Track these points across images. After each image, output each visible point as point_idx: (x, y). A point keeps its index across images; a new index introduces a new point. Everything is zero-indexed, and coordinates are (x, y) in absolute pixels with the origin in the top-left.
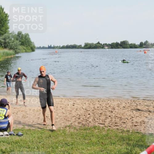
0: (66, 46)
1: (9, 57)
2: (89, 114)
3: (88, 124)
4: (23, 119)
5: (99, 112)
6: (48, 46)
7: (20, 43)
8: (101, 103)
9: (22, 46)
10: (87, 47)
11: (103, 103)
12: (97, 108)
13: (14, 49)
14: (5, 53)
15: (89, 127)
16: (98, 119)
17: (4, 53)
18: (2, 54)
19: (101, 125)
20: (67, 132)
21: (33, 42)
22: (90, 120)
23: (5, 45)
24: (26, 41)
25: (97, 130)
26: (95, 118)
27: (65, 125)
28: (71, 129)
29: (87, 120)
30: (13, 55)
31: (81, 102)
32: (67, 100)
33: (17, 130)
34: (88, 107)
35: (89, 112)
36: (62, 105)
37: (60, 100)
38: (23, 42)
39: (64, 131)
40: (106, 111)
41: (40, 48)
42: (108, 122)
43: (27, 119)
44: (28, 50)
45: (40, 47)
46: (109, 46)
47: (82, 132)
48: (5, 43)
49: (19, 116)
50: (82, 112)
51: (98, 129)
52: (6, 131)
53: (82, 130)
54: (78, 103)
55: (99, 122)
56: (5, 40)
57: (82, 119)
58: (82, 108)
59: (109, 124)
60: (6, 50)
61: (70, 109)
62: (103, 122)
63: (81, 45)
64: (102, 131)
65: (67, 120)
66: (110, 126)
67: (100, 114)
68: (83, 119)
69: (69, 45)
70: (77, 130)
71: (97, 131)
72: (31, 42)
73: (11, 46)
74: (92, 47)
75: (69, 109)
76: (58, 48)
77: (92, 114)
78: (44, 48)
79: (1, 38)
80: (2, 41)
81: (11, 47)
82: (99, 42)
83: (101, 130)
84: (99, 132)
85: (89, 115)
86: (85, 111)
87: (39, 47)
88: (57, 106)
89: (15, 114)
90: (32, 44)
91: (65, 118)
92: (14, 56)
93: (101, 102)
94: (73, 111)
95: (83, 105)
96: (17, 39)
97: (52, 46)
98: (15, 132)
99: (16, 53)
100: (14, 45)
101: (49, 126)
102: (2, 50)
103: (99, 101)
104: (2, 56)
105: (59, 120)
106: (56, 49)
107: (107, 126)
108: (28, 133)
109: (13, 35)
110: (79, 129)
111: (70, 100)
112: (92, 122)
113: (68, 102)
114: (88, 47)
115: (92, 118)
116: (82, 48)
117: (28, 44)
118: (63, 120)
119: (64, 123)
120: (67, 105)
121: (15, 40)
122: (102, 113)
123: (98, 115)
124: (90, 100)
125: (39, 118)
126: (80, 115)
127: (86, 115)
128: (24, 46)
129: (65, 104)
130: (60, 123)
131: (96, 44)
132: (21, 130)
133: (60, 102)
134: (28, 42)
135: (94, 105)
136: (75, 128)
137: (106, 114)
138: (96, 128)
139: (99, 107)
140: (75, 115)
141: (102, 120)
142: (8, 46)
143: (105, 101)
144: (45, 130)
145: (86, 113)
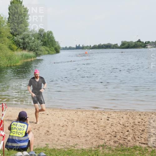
0: (97, 45)
1: (29, 60)
2: (128, 131)
3: (126, 144)
4: (46, 136)
5: (140, 129)
6: (76, 45)
7: (42, 43)
8: (142, 117)
9: (44, 46)
10: (125, 46)
11: (145, 116)
12: (138, 123)
13: (35, 51)
14: (24, 56)
16: (139, 137)
17: (22, 56)
18: (21, 57)
19: (143, 144)
20: (100, 153)
21: (58, 42)
22: (129, 138)
23: (24, 46)
24: (49, 40)
25: (138, 151)
26: (135, 136)
27: (98, 144)
28: (105, 149)
29: (125, 138)
30: (33, 58)
31: (117, 116)
32: (100, 114)
33: (39, 149)
34: (127, 123)
35: (128, 129)
36: (93, 120)
37: (91, 113)
39: (96, 152)
40: (150, 127)
41: (66, 49)
42: (152, 142)
43: (51, 136)
44: (51, 52)
46: (153, 45)
47: (120, 154)
48: (24, 43)
49: (41, 132)
50: (119, 128)
51: (140, 151)
52: (26, 151)
53: (119, 151)
54: (114, 117)
55: (140, 142)
56: (24, 40)
57: (118, 137)
58: (119, 123)
59: (154, 144)
60: (25, 52)
61: (104, 125)
62: (145, 141)
63: (117, 44)
64: (145, 153)
65: (99, 139)
66: (155, 147)
67: (142, 131)
68: (120, 137)
69: (102, 44)
70: (113, 151)
71: (138, 153)
72: (55, 42)
73: (30, 47)
74: (131, 46)
75: (102, 124)
76: (88, 49)
77: (132, 131)
78: (70, 48)
79: (19, 37)
80: (21, 40)
81: (31, 49)
82: (139, 40)
83: (143, 152)
84: (141, 154)
85: (128, 133)
86: (123, 127)
87: (65, 47)
88: (87, 120)
89: (36, 130)
90: (56, 44)
91: (97, 135)
92: (35, 59)
93: (143, 116)
94: (108, 127)
95: (120, 120)
96: (38, 39)
97: (80, 46)
98: (37, 152)
99: (37, 55)
100: (35, 46)
101: (78, 146)
102: (20, 52)
103: (140, 115)
104: (21, 60)
105: (90, 137)
106: (85, 49)
107: (151, 146)
108: (52, 153)
109: (34, 33)
110: (115, 150)
111: (103, 113)
112: (131, 141)
113: (101, 116)
114: (126, 46)
115: (131, 136)
116: (119, 48)
117: (51, 45)
118: (95, 138)
119: (96, 141)
120: (100, 120)
121: (36, 40)
122: (145, 130)
123: (139, 132)
124: (129, 113)
125: (65, 135)
126: (116, 132)
127: (123, 132)
128: (47, 47)
129: (97, 118)
130: (91, 142)
131: (136, 42)
132: (43, 150)
133: (90, 116)
134: (51, 41)
135: (134, 119)
136: (111, 148)
137: (149, 131)
138: (137, 149)
139: (141, 122)
140: (110, 132)
141: (144, 139)
142: (28, 47)
143: (148, 115)
144: (73, 150)
145: (124, 129)
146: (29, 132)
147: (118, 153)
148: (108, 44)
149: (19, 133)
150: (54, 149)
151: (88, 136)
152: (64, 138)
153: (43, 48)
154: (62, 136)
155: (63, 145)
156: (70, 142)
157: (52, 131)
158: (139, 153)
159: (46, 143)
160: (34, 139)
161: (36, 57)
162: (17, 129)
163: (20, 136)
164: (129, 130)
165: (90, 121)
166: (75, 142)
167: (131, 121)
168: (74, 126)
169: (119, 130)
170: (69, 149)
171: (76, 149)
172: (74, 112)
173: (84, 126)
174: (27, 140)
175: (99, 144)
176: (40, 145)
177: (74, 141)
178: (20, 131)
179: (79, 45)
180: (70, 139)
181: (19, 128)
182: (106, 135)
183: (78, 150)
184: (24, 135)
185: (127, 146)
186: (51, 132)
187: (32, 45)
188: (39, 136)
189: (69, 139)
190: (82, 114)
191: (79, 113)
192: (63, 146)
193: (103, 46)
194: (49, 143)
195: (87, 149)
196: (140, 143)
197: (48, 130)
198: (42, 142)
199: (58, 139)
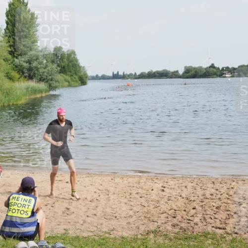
0: (147, 72)
1: (38, 96)
2: (194, 209)
3: (191, 228)
4: (65, 216)
5: (214, 204)
6: (113, 73)
7: (59, 68)
8: (217, 186)
9: (62, 74)
10: (190, 74)
11: (222, 185)
12: (210, 196)
13: (47, 81)
14: (30, 89)
15: (195, 233)
16: (211, 218)
17: (27, 89)
18: (24, 91)
19: (218, 229)
20: (150, 243)
21: (84, 67)
22: (196, 220)
23: (30, 73)
24: (70, 64)
25: (210, 240)
26: (205, 216)
27: (147, 229)
28: (158, 237)
29: (189, 220)
30: (45, 92)
31: (177, 185)
32: (150, 181)
33: (54, 237)
34: (193, 195)
35: (194, 204)
36: (140, 191)
37: (137, 179)
38: (64, 67)
39: (144, 241)
40: (229, 202)
41: (96, 78)
42: (231, 225)
43: (72, 216)
44: (73, 82)
45: (97, 76)
46: (234, 73)
47: (181, 244)
48: (30, 69)
49: (56, 211)
50: (180, 203)
51: (213, 239)
52: (33, 240)
53: (180, 239)
54: (172, 187)
55: (213, 225)
56: (30, 63)
57: (179, 217)
58: (181, 196)
59: (235, 228)
60: (32, 84)
61: (157, 199)
62: (221, 224)
63: (177, 71)
64: (221, 242)
65: (150, 220)
66: (236, 233)
67: (216, 208)
68: (182, 217)
70: (171, 240)
71: (210, 242)
72: (80, 67)
73: (40, 75)
74: (200, 74)
75: (154, 197)
76: (131, 78)
77: (200, 208)
78: (104, 78)
79: (23, 59)
80: (25, 65)
81: (42, 78)
82: (213, 64)
83: (218, 241)
84: (215, 244)
85: (194, 211)
86: (187, 201)
87: (95, 75)
88: (130, 191)
89: (49, 207)
90: (82, 70)
91: (146, 215)
92: (47, 94)
93: (218, 184)
94: (162, 202)
95: (182, 191)
96: (53, 62)
97: (120, 74)
98: (50, 241)
99: (51, 88)
100: (48, 73)
101: (115, 232)
102: (24, 82)
103: (213, 182)
104: (24, 95)
105: (134, 219)
106: (127, 79)
107: (230, 232)
108: (74, 243)
109: (46, 53)
110: (175, 238)
111: (156, 181)
112: (200, 224)
113: (152, 184)
114: (192, 74)
115: (200, 216)
116: (180, 77)
117: (73, 72)
118: (141, 220)
119: (143, 225)
120: (150, 191)
121: (50, 64)
122: (221, 206)
123: (212, 210)
124: (196, 180)
125: (95, 215)
126: (175, 210)
127: (187, 210)
128: (67, 75)
129: (146, 187)
130: (136, 225)
131: (207, 68)
132: (60, 238)
133: (135, 185)
134: (73, 66)
135: (204, 189)
136: (167, 235)
137: (228, 209)
138: (209, 236)
139: (215, 195)
140: (166, 210)
141: (220, 220)
142: (36, 75)
143: (226, 183)
144: (107, 238)
145: (188, 205)
146: (38, 210)
147: (179, 242)
148: (164, 70)
149: (22, 212)
150: (78, 237)
151: (131, 216)
152: (93, 220)
153: (60, 77)
154: (90, 217)
155: (93, 230)
156: (103, 226)
157: (74, 208)
158: (212, 243)
159: (65, 227)
160: (46, 221)
161: (50, 90)
162: (19, 205)
163: (24, 216)
164: (197, 207)
165: (134, 192)
166: (110, 226)
167: (199, 192)
168: (109, 200)
169: (180, 206)
170: (102, 237)
171: (112, 236)
172: (110, 179)
173: (126, 201)
174: (35, 222)
175: (149, 229)
176: (56, 231)
177: (109, 224)
178: (23, 209)
179: (118, 72)
180: (103, 221)
181: (22, 203)
182: (160, 215)
183: (115, 239)
184: (30, 214)
185: (193, 232)
186: (72, 209)
187: (43, 73)
188: (53, 217)
189: (101, 221)
190: (121, 181)
191: (117, 180)
192: (91, 232)
193: (156, 74)
194: (70, 227)
195: (130, 237)
196: (213, 227)
197: (68, 207)
198: (58, 226)
199: (84, 222)
